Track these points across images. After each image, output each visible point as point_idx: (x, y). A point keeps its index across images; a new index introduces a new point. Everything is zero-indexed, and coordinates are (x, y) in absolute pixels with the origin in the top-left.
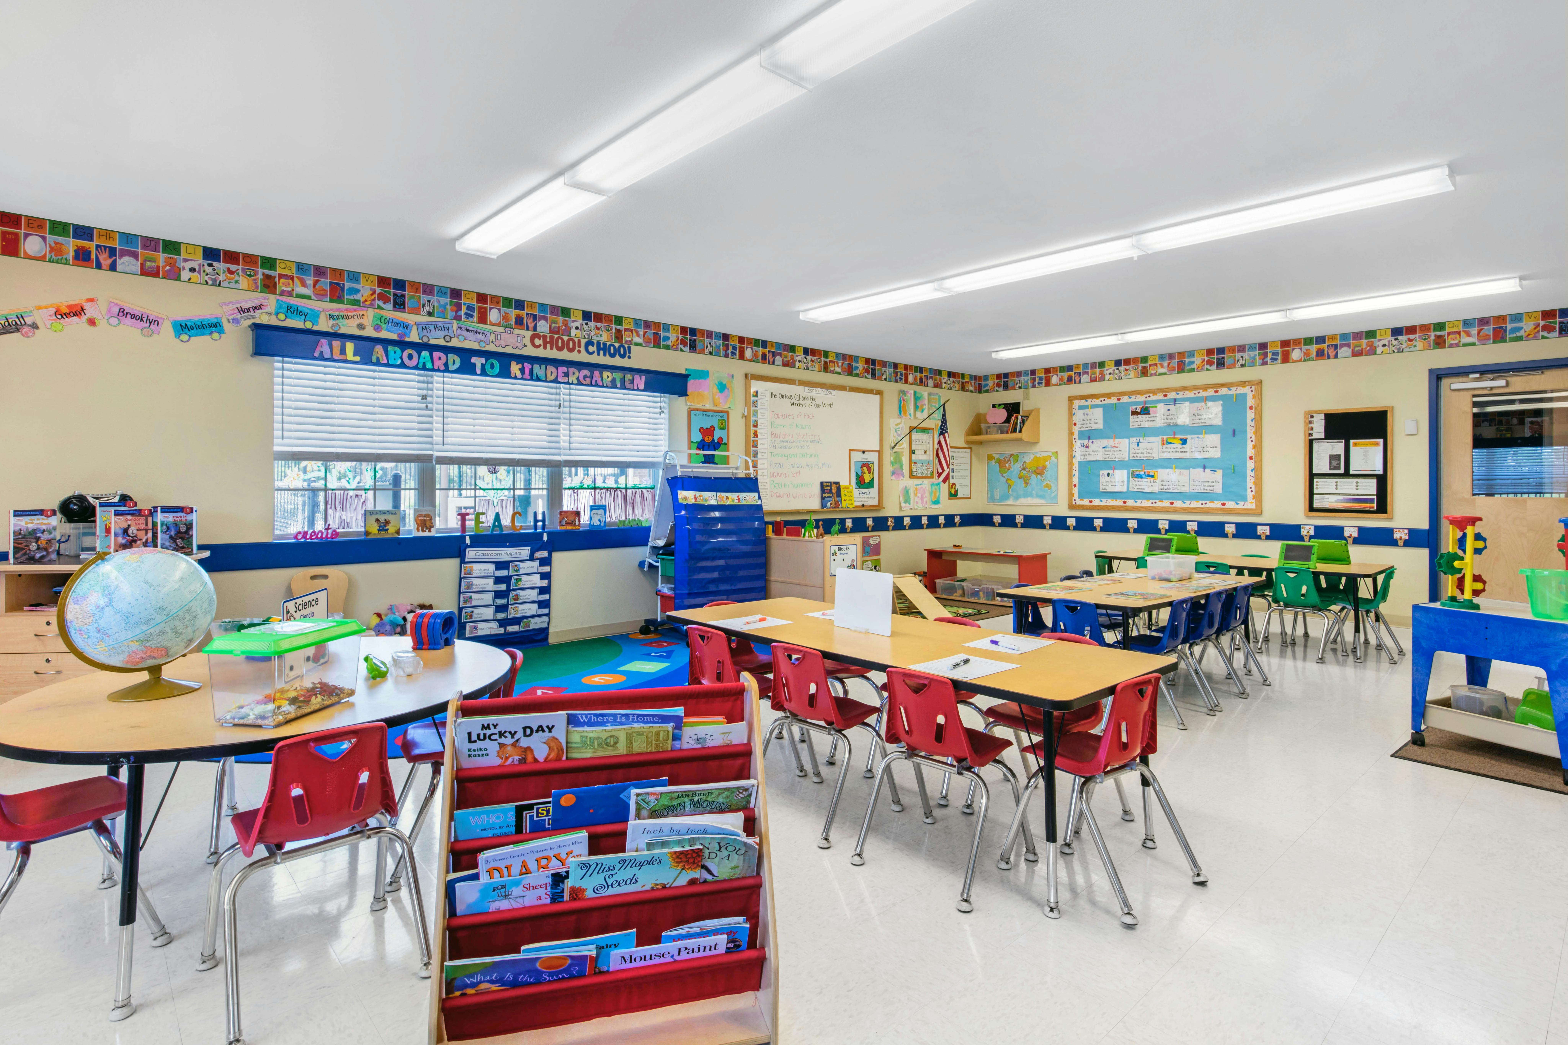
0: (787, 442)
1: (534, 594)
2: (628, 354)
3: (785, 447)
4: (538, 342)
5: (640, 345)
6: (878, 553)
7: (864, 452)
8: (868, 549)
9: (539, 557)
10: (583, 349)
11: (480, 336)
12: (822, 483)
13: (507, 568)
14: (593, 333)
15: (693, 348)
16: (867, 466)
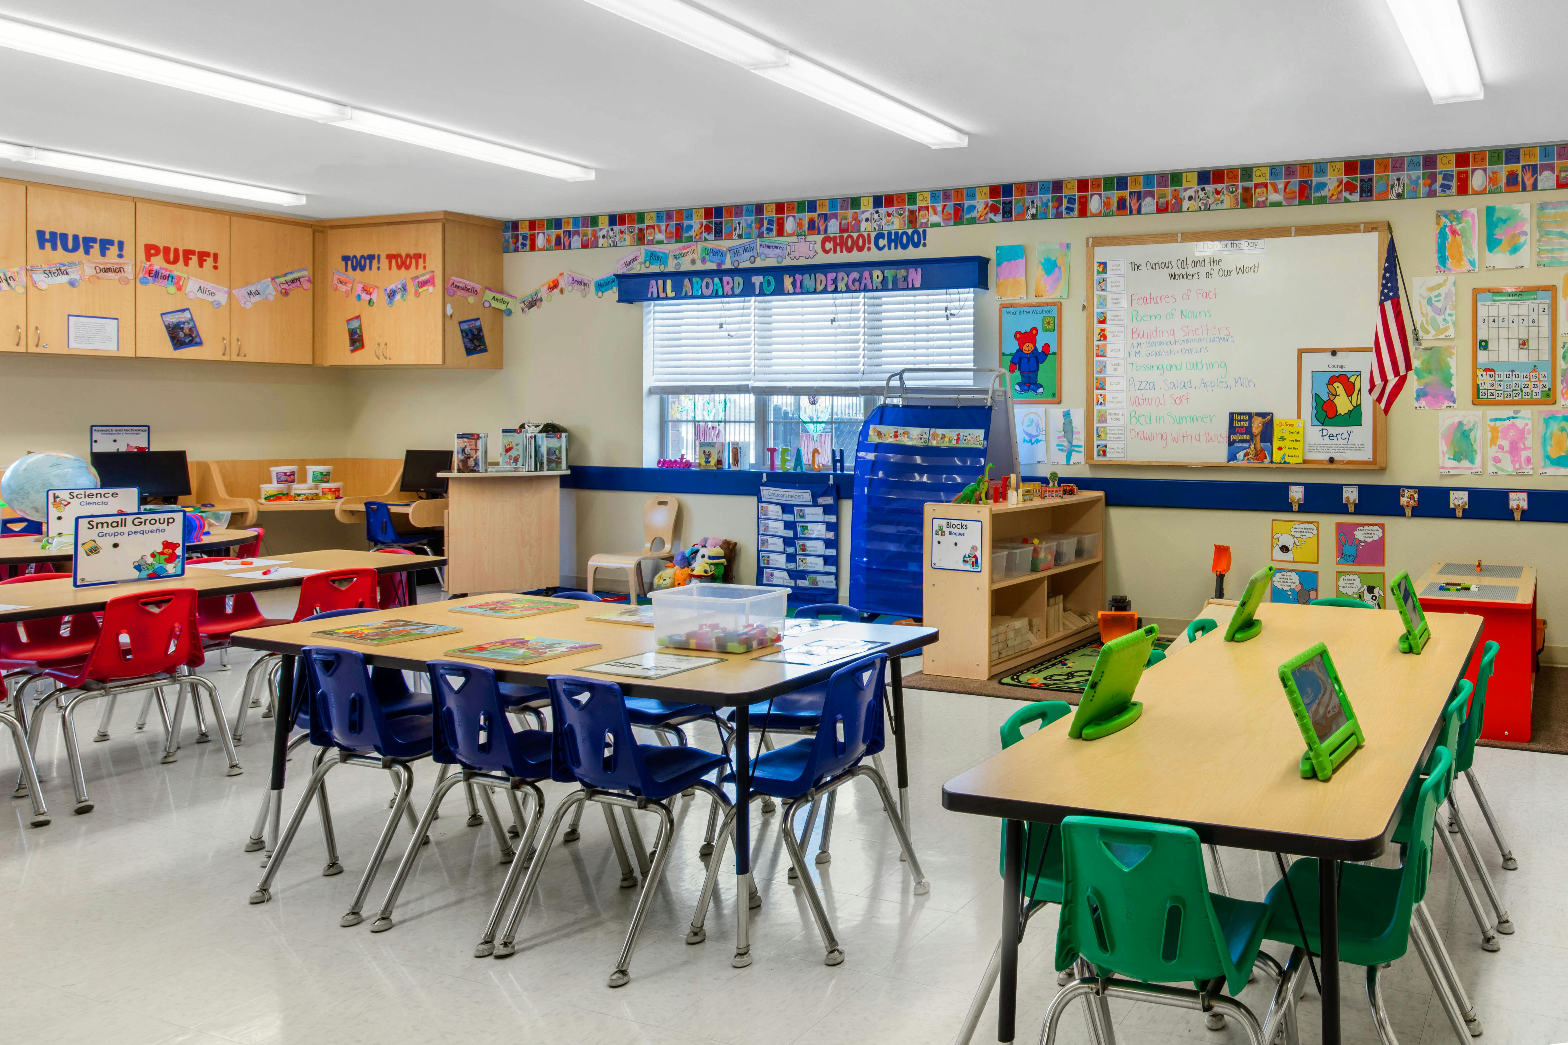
0: (1162, 343)
1: (819, 547)
2: (922, 241)
3: (1158, 354)
4: (829, 246)
5: (937, 225)
6: (1381, 561)
7: (1334, 353)
8: (1349, 550)
9: (824, 503)
10: (872, 245)
11: (778, 251)
12: (1232, 415)
13: (792, 512)
14: (883, 222)
15: (1007, 214)
16: (1345, 380)
